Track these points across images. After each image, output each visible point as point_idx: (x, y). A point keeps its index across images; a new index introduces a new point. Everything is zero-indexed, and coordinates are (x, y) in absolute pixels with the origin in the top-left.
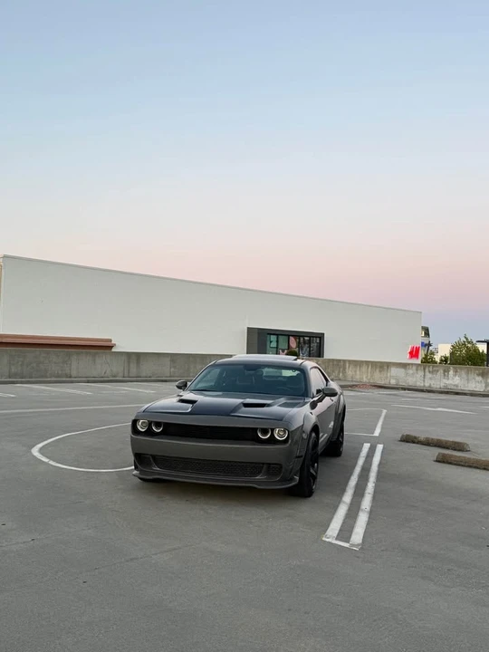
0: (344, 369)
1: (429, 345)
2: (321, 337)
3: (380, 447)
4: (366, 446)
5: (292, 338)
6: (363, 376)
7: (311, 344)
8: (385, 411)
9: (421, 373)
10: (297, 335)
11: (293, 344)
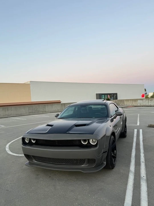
0: (124, 102)
1: (146, 93)
2: (116, 94)
3: (141, 131)
4: (136, 130)
5: (108, 95)
6: (130, 104)
7: (114, 96)
8: (139, 114)
9: (147, 101)
10: (110, 94)
11: (109, 97)
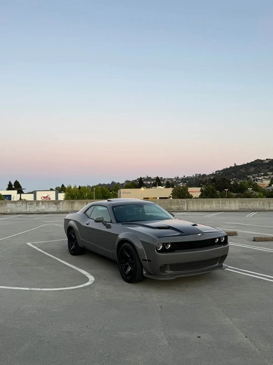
9: (24, 205)
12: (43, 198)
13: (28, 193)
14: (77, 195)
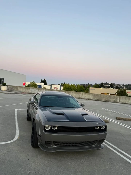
2: (3, 79)
6: (23, 90)
9: (37, 90)
12: (54, 88)
13: (49, 85)
14: (69, 88)
